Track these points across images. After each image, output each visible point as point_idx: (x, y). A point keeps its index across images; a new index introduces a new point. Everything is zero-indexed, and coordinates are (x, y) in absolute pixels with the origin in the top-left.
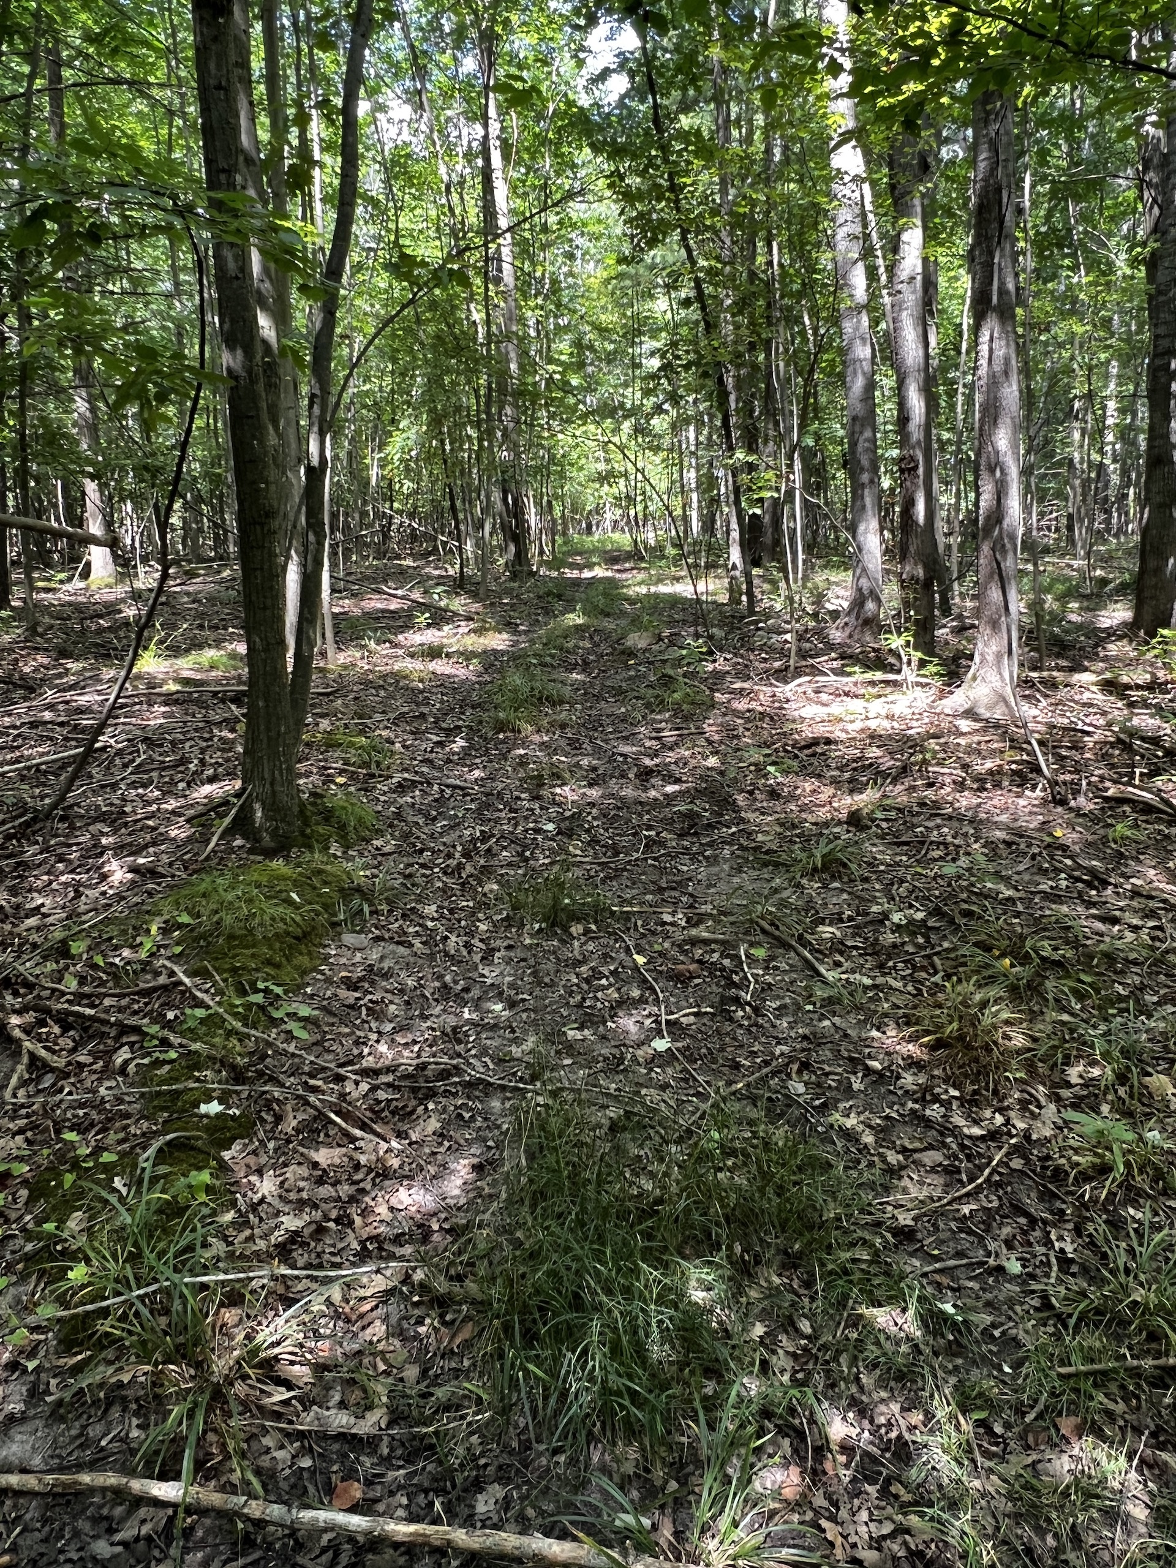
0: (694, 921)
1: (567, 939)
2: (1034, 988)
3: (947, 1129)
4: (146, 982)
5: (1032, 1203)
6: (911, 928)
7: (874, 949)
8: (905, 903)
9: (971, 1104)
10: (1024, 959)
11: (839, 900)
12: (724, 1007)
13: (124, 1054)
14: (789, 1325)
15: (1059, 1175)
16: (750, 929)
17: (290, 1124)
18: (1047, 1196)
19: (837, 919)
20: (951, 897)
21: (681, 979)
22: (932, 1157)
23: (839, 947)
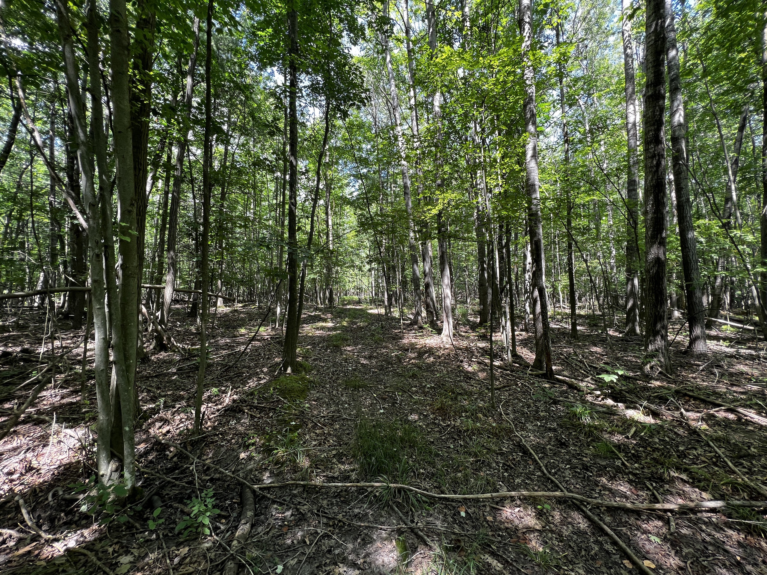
0: (385, 388)
1: (359, 391)
2: (456, 398)
3: (439, 425)
4: (271, 400)
5: (456, 437)
6: (431, 388)
7: (424, 392)
8: (430, 383)
9: (444, 420)
10: (453, 393)
11: (416, 383)
12: (394, 404)
13: (271, 414)
14: (411, 457)
15: (460, 431)
16: (398, 389)
17: (310, 425)
18: (459, 436)
19: (416, 387)
20: (439, 382)
21: (384, 399)
22: (436, 429)
23: (417, 392)
